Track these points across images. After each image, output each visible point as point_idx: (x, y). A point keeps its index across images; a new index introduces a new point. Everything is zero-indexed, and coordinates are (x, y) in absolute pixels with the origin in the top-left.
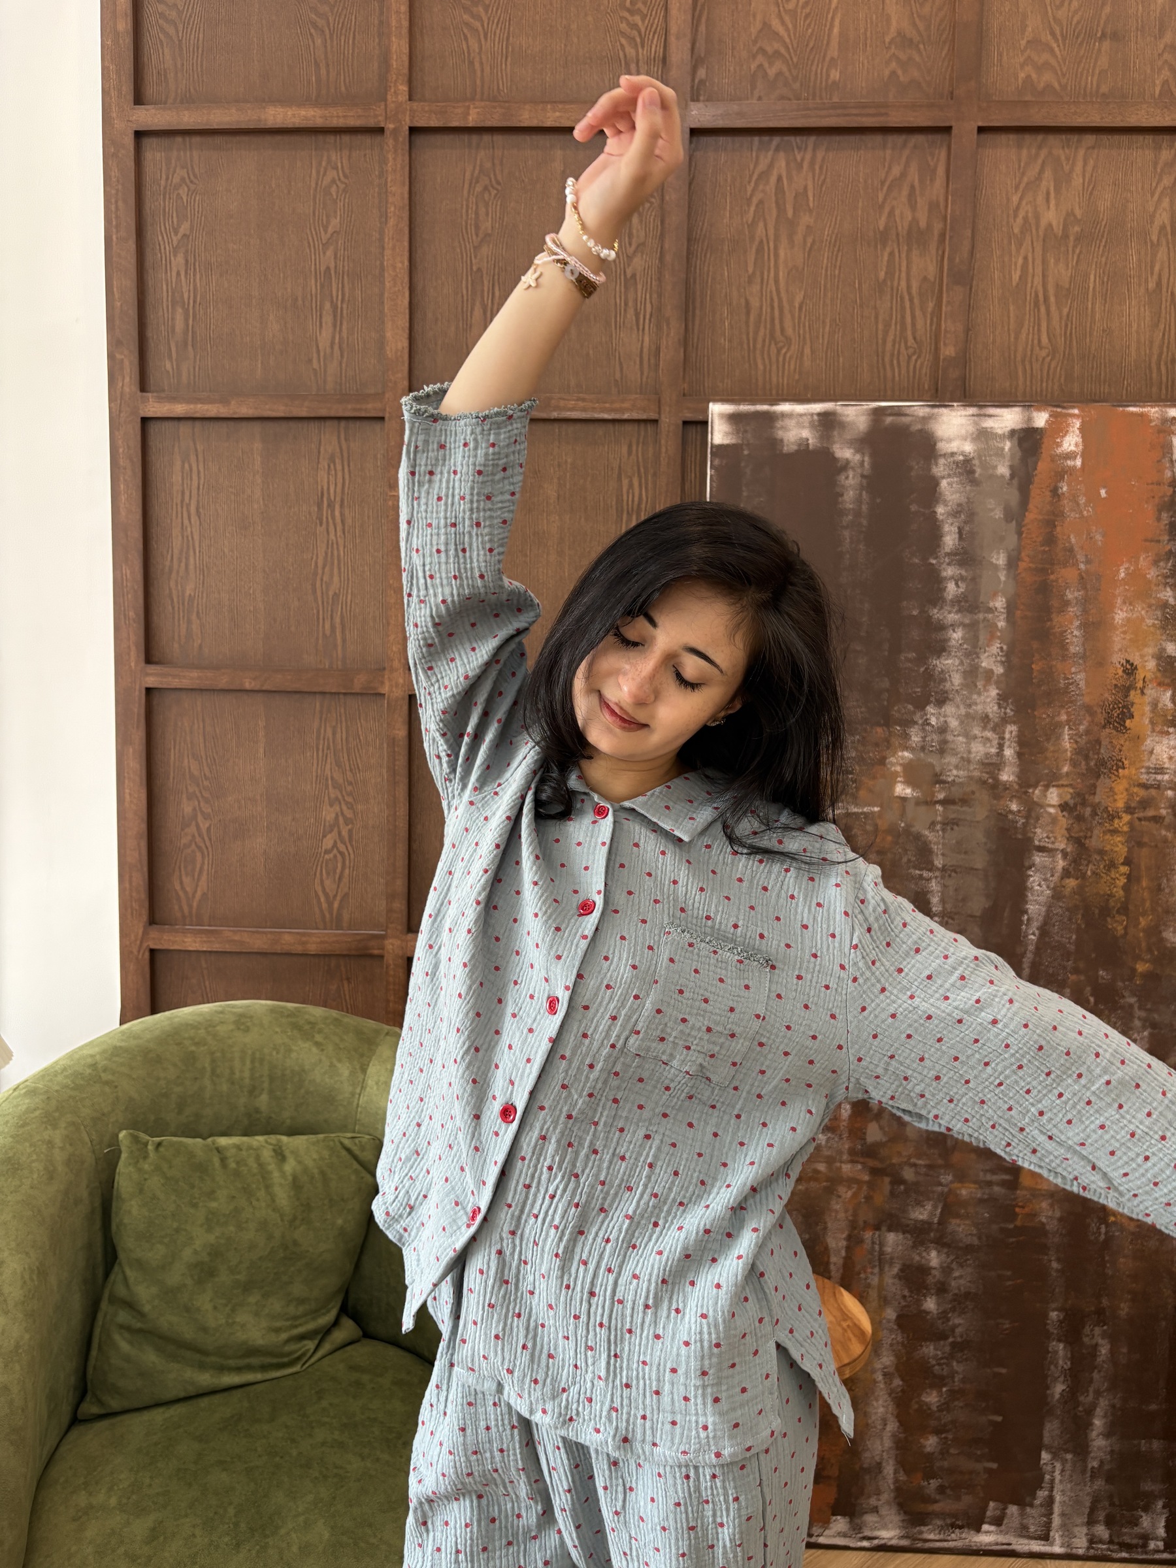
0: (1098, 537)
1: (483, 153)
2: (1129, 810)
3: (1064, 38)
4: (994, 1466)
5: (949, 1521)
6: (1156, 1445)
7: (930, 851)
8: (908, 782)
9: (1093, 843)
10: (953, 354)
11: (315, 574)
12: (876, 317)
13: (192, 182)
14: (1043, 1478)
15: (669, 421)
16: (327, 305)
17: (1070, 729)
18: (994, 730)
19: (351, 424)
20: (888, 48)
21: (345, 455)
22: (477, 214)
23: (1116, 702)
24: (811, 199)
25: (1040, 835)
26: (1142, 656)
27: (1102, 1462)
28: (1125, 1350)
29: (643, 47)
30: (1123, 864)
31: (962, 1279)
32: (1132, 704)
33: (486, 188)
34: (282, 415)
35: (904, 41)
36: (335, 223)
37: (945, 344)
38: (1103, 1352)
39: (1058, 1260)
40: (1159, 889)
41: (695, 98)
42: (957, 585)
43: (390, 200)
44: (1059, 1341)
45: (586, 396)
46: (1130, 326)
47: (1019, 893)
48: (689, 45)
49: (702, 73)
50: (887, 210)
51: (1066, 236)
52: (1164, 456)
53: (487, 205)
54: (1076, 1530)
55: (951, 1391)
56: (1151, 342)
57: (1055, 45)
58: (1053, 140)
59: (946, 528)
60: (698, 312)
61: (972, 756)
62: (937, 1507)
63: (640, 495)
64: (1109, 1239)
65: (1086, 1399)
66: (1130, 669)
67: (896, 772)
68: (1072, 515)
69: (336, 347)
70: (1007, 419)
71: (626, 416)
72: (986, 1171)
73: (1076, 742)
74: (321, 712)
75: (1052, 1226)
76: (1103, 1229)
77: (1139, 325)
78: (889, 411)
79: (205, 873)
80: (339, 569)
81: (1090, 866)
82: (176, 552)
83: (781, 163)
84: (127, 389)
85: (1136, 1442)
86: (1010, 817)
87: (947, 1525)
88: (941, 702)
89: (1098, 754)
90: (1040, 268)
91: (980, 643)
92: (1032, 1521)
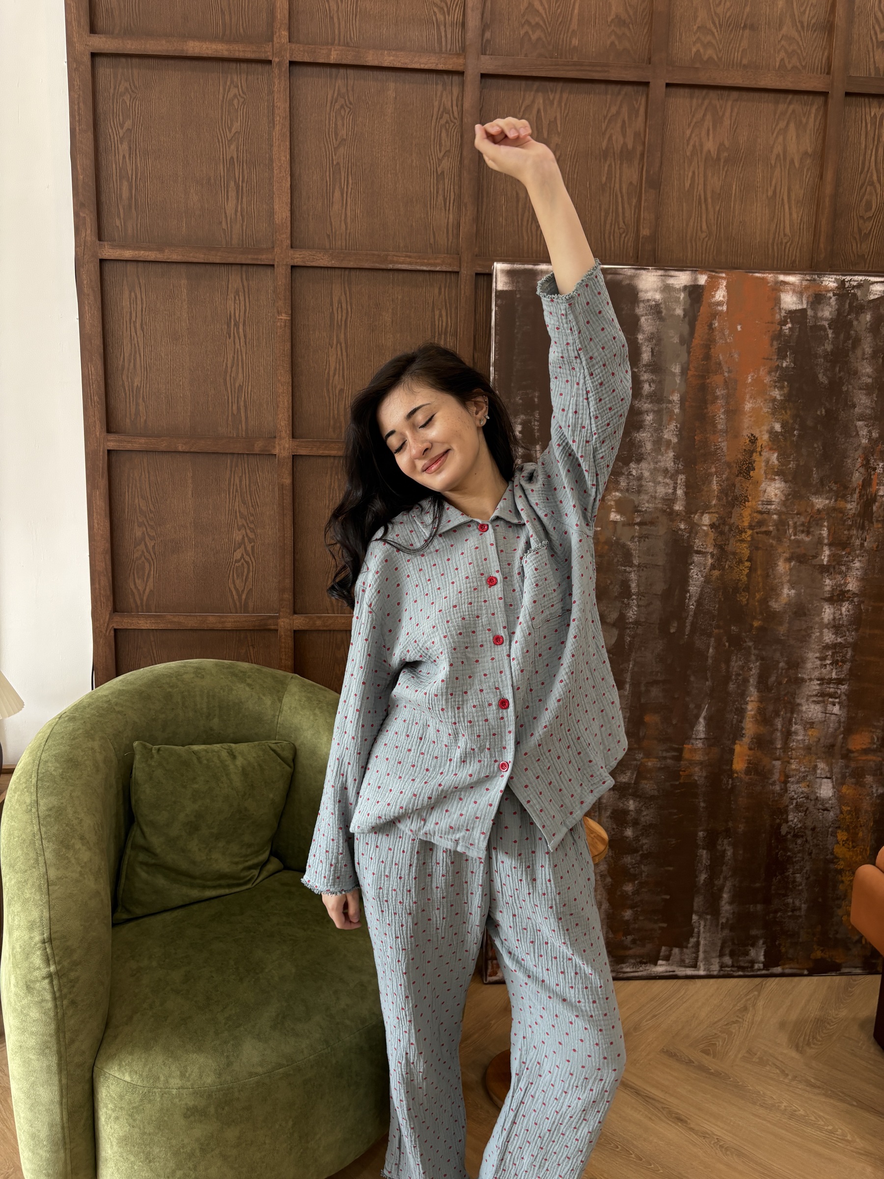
0: (736, 356)
1: (341, 82)
2: (751, 527)
3: (721, 26)
4: (665, 925)
5: (638, 960)
6: (759, 907)
7: (631, 555)
8: (618, 512)
9: (730, 548)
10: (648, 234)
11: (226, 372)
12: (600, 207)
13: (133, 91)
14: (693, 930)
15: (466, 273)
16: (232, 184)
17: (717, 477)
18: (671, 478)
19: (251, 269)
20: (609, 26)
21: (246, 290)
22: (336, 124)
23: (745, 460)
24: (559, 126)
25: (698, 543)
26: (761, 432)
27: (728, 919)
28: (741, 852)
29: (449, 14)
30: (747, 561)
31: (648, 816)
32: (754, 461)
33: (342, 107)
34: (202, 261)
35: (620, 21)
36: (236, 126)
37: (643, 228)
38: (729, 854)
39: (704, 801)
40: (768, 576)
41: (484, 53)
42: (650, 385)
43: (276, 111)
44: (704, 849)
45: (411, 254)
46: (757, 220)
47: (684, 580)
48: (480, 16)
49: (488, 35)
50: (607, 136)
51: (718, 159)
52: (775, 306)
53: (343, 118)
54: (713, 960)
55: (640, 883)
56: (769, 230)
57: (715, 31)
58: (713, 94)
59: (644, 348)
60: (485, 199)
61: (657, 494)
62: (631, 952)
63: (447, 321)
64: (734, 787)
65: (718, 882)
66: (753, 440)
67: (611, 505)
68: (721, 341)
69: (239, 214)
70: (682, 279)
71: (438, 269)
72: (663, 751)
73: (721, 485)
74: (231, 467)
75: (701, 782)
76: (730, 782)
77: (762, 219)
78: (609, 272)
79: (152, 576)
80: (243, 368)
81: (728, 562)
82: (127, 355)
83: (541, 100)
84: (89, 239)
85: (747, 906)
86: (680, 532)
87: (637, 962)
88: (639, 461)
89: (734, 492)
90: (703, 180)
91: (664, 423)
92: (687, 956)
